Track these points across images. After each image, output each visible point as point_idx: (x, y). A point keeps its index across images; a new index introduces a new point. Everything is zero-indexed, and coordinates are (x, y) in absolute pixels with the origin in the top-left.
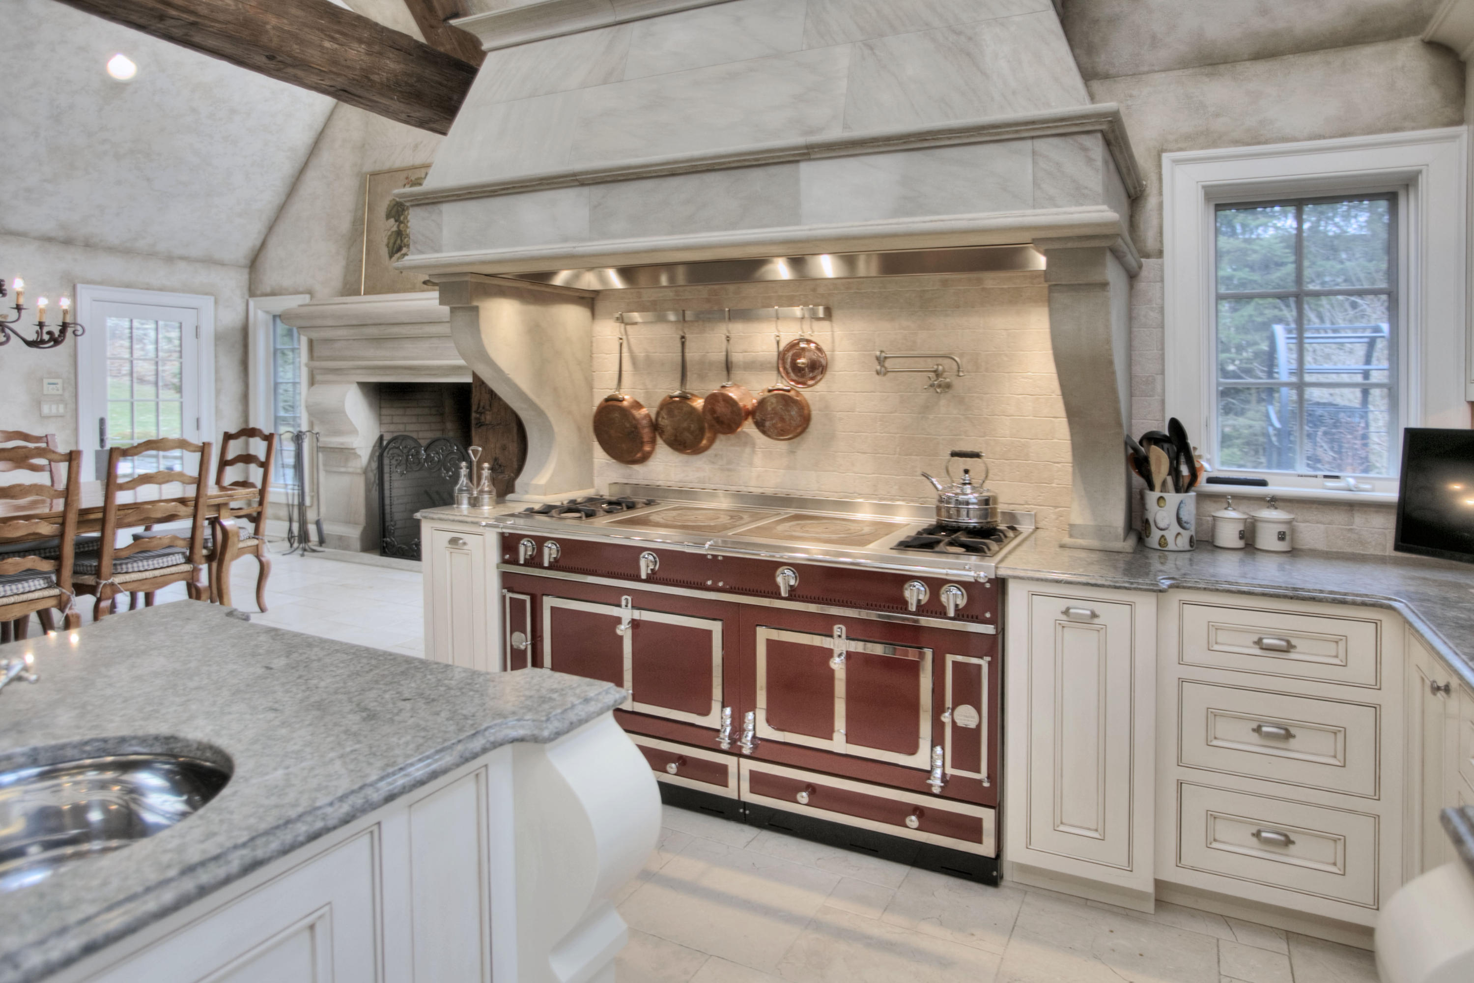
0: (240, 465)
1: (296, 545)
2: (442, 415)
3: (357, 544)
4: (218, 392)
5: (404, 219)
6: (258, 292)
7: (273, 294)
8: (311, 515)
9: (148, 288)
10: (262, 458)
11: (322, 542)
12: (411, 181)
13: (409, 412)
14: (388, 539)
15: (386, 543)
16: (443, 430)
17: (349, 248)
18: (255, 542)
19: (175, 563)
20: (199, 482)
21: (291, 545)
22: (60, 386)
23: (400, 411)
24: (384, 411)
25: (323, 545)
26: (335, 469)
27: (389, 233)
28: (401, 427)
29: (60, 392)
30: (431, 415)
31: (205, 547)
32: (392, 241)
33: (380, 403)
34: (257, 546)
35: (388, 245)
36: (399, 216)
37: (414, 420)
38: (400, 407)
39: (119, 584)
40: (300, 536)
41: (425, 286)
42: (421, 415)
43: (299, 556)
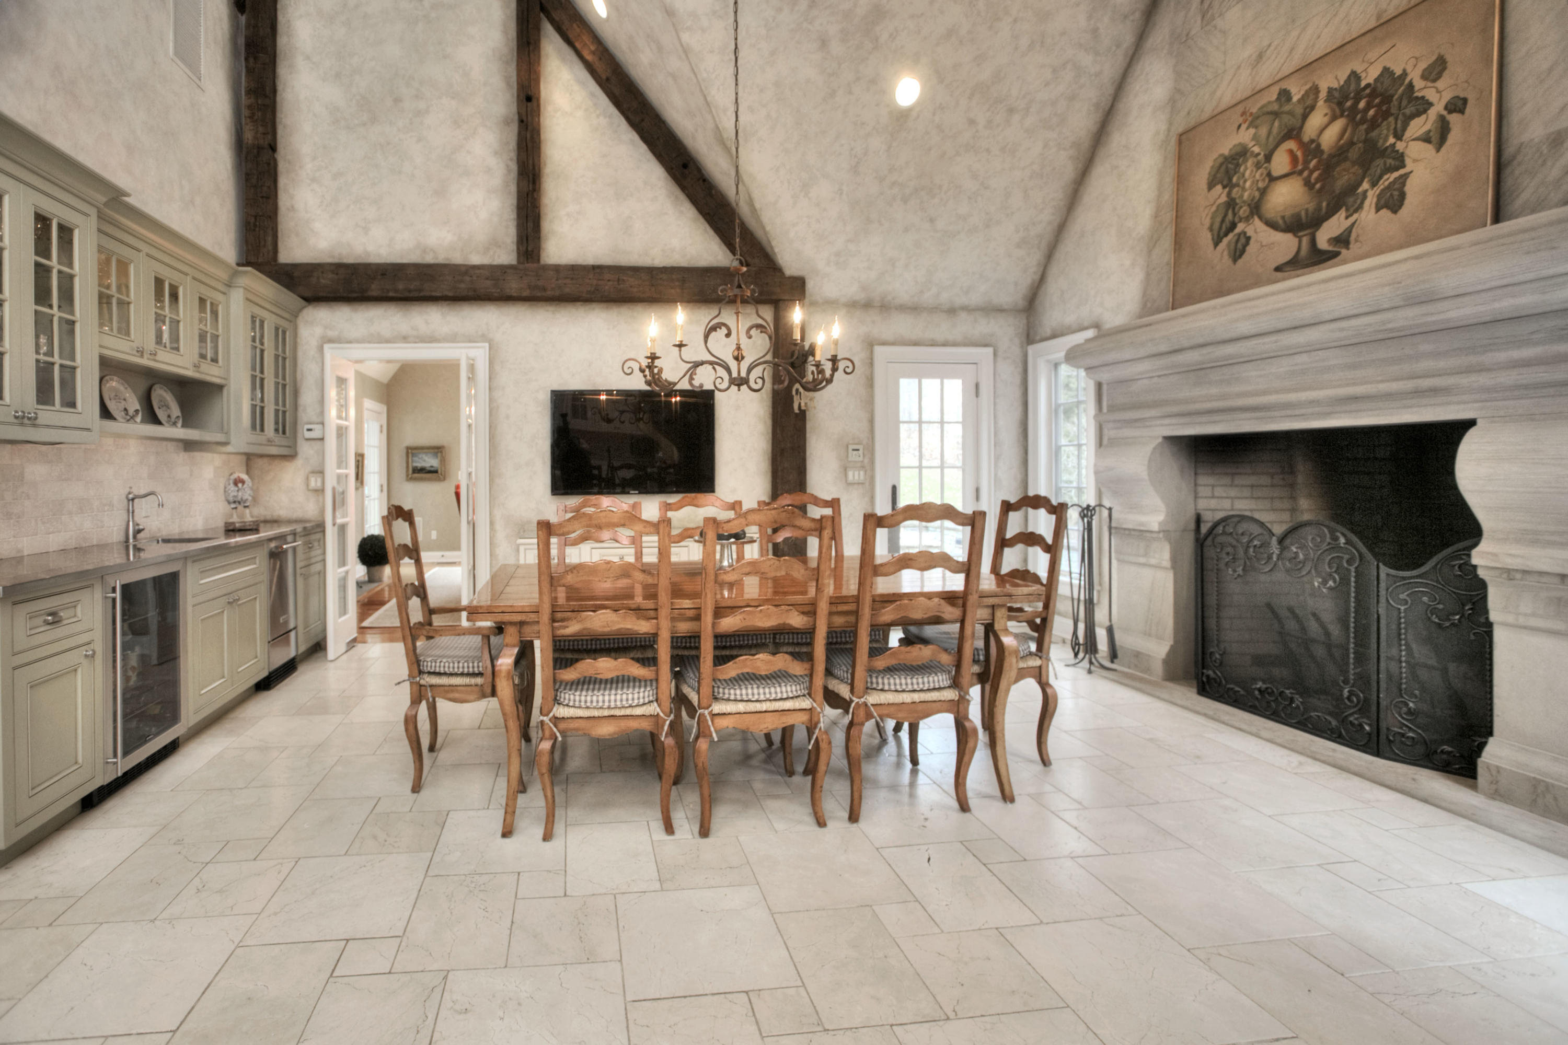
0: (1020, 547)
1: (1081, 655)
2: (1292, 486)
3: (1158, 668)
4: (997, 458)
5: (1239, 179)
6: (1038, 338)
7: (1054, 336)
8: (1101, 615)
9: (933, 344)
10: (1049, 540)
11: (1114, 655)
12: (1251, 114)
13: (1239, 480)
14: (1210, 673)
15: (1208, 677)
16: (1293, 510)
17: (1150, 252)
18: (1037, 662)
19: (937, 686)
20: (969, 568)
21: (1076, 655)
22: (861, 452)
23: (1227, 480)
24: (1202, 480)
25: (1115, 661)
26: (1132, 559)
27: (1214, 208)
28: (1227, 504)
29: (861, 459)
30: (1273, 486)
31: (976, 661)
32: (1218, 220)
33: (1196, 468)
34: (1040, 667)
35: (1211, 229)
36: (1230, 179)
37: (1246, 492)
38: (1227, 474)
39: (872, 705)
40: (1085, 644)
41: (1279, 275)
42: (1257, 486)
43: (1085, 672)
